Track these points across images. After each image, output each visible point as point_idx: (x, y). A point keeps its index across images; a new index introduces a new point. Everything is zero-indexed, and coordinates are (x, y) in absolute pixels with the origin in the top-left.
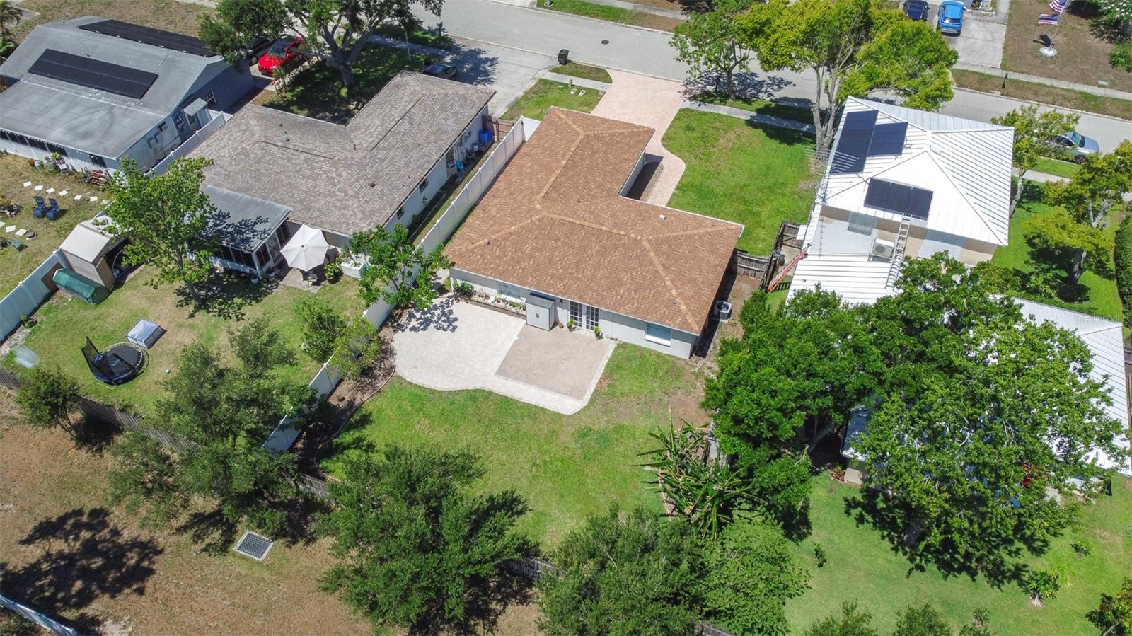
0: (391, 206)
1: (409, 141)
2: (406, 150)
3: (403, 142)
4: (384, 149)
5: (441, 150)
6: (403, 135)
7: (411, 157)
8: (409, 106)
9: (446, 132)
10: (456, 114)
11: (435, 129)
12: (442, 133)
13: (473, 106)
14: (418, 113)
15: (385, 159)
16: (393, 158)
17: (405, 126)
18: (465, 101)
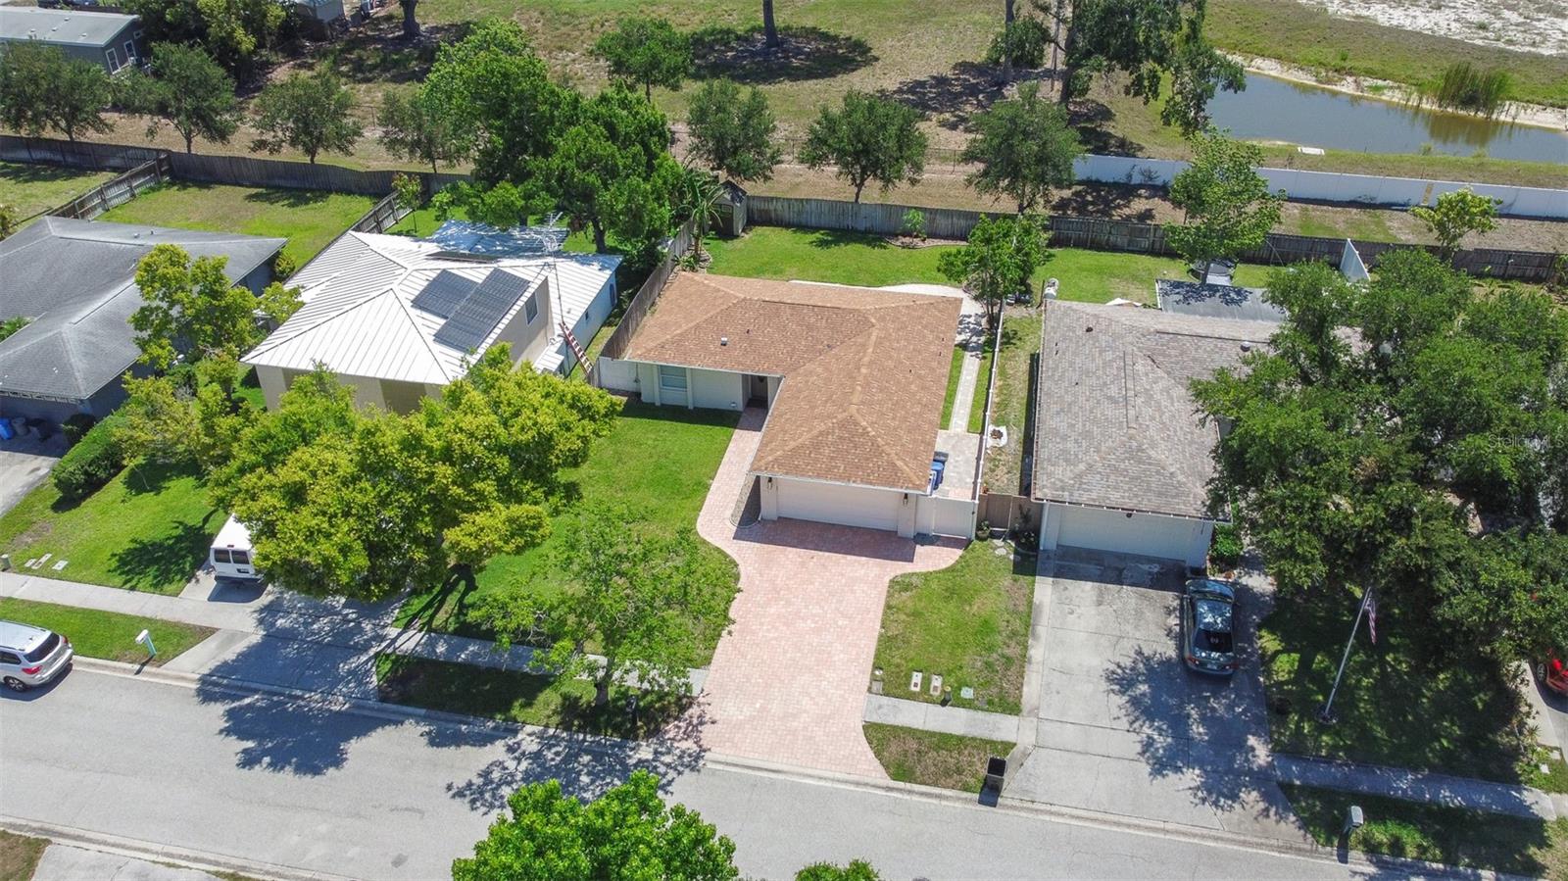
0: (1053, 327)
1: (1094, 381)
2: (1087, 373)
3: (1098, 378)
4: (1113, 360)
5: (1046, 394)
6: (1105, 384)
7: (1074, 370)
8: (1132, 412)
9: (1058, 413)
10: (1065, 438)
11: (1075, 409)
12: (1062, 410)
13: (1049, 460)
14: (1110, 411)
15: (1100, 354)
16: (1093, 360)
17: (1113, 391)
18: (1067, 461)
